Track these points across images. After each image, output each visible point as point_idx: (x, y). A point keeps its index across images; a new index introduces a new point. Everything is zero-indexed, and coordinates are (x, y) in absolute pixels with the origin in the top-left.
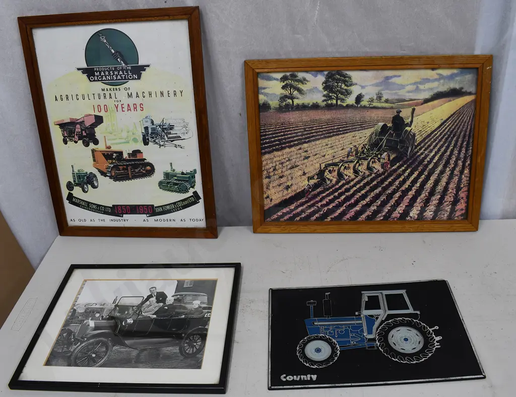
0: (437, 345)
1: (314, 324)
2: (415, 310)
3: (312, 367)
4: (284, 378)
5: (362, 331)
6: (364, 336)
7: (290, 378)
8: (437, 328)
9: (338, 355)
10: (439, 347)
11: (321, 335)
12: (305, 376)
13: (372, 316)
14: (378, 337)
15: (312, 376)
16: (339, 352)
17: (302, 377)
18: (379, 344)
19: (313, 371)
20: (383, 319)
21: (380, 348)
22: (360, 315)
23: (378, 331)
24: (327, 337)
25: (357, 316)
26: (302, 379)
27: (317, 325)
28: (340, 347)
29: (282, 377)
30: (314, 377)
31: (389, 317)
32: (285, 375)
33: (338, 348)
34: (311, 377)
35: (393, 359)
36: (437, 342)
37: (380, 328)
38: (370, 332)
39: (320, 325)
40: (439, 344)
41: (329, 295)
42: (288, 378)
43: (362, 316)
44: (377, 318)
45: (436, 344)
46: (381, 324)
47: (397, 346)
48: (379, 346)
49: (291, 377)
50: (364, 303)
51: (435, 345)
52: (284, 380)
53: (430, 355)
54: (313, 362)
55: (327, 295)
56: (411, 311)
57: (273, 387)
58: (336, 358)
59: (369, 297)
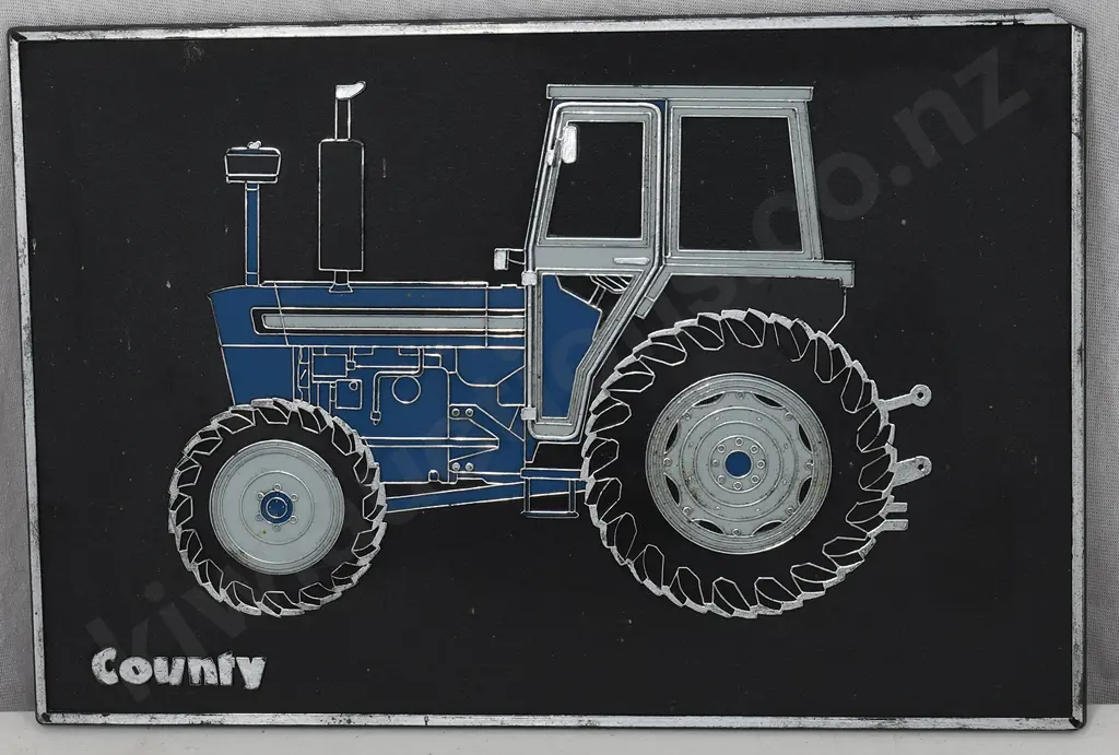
0: (891, 516)
1: (260, 328)
2: (830, 253)
3: (243, 607)
4: (110, 666)
5: (515, 390)
6: (520, 423)
7: (136, 671)
8: (919, 396)
9: (376, 542)
10: (901, 525)
11: (296, 405)
12: (208, 665)
13: (581, 284)
14: (591, 437)
15: (243, 662)
16: (379, 524)
17: (196, 665)
18: (591, 482)
19: (248, 639)
20: (644, 312)
21: (593, 508)
22: (514, 272)
23: (602, 397)
24: (329, 420)
25: (497, 277)
26: (196, 679)
27: (277, 336)
28: (389, 490)
29: (99, 661)
30: (253, 671)
31: (681, 296)
32: (110, 654)
33: (381, 500)
34: (236, 672)
35: (648, 583)
36: (900, 494)
37: (615, 376)
38: (556, 403)
39: (298, 336)
40: (902, 507)
41: (355, 99)
42: (126, 669)
43: (529, 278)
44: (609, 301)
45: (892, 505)
46: (621, 349)
47: (687, 501)
48: (591, 501)
49: (140, 662)
50: (554, 175)
51: (882, 513)
52: (109, 678)
53: (843, 570)
54: (251, 581)
55: (343, 102)
56: (807, 262)
57: (56, 718)
58: (364, 562)
59: (586, 131)
